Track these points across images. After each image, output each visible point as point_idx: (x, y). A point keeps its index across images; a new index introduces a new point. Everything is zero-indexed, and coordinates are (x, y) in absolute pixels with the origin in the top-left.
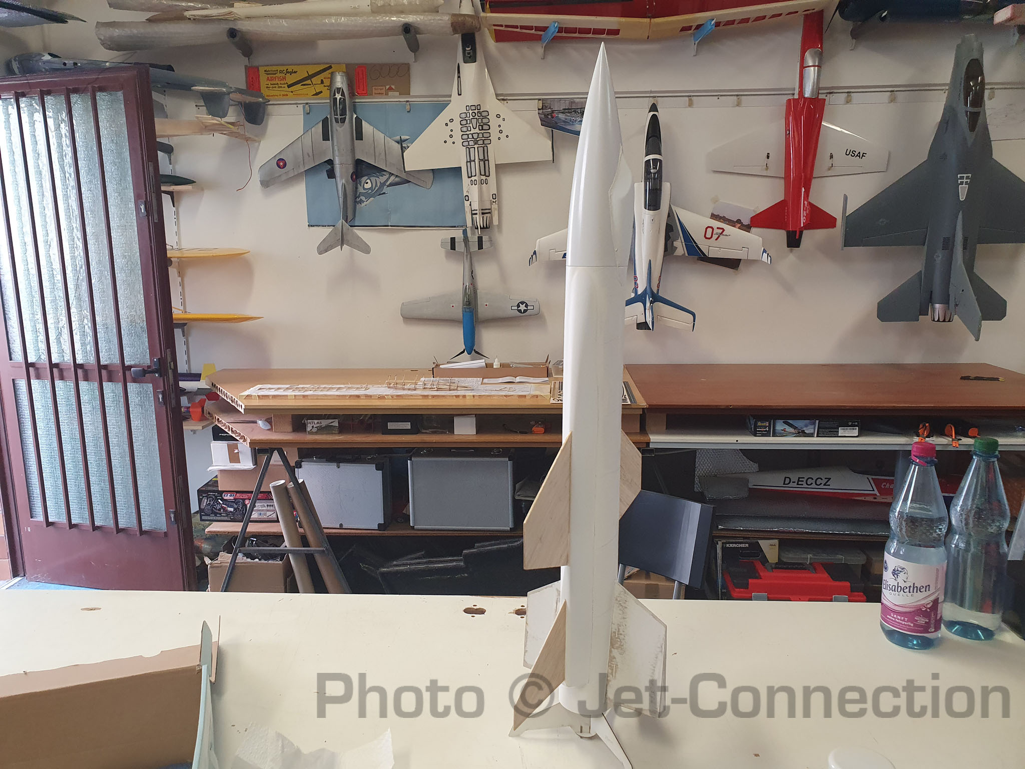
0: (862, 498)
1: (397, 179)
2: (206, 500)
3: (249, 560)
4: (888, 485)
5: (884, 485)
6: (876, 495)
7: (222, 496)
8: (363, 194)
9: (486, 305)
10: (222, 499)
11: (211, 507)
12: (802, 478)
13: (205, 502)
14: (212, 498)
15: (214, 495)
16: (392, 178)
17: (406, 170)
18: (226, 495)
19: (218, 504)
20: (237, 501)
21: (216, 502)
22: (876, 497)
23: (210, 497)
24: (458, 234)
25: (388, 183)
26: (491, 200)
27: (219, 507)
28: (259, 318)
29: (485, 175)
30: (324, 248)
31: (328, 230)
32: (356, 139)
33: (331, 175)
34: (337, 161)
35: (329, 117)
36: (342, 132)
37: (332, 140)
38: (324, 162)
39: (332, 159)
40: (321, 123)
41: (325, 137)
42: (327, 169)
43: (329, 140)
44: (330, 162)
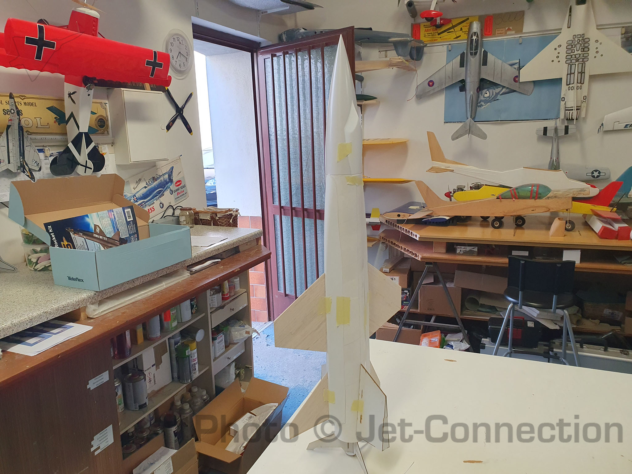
1: (508, 90)
8: (484, 101)
9: (566, 172)
16: (504, 89)
17: (520, 81)
25: (501, 93)
28: (411, 181)
29: (580, 83)
30: (455, 137)
31: (460, 125)
32: (482, 65)
33: (463, 89)
34: (468, 81)
35: (465, 52)
36: (473, 61)
37: (466, 67)
38: (459, 81)
39: (465, 79)
40: (460, 56)
41: (462, 65)
42: (460, 85)
43: (464, 67)
44: (463, 81)
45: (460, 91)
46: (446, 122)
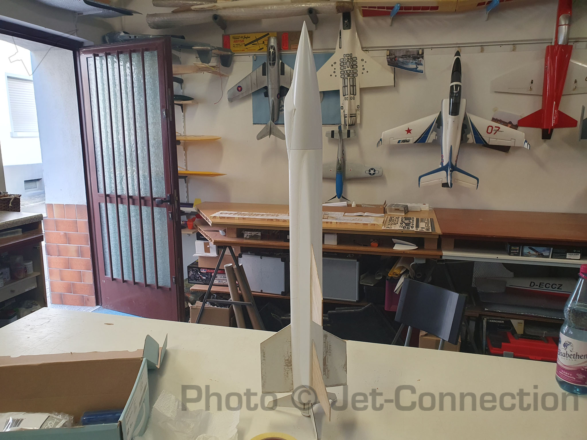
3: (212, 306)
7: (200, 271)
9: (351, 170)
11: (194, 276)
12: (542, 283)
13: (191, 273)
15: (196, 269)
20: (207, 273)
21: (197, 274)
23: (194, 271)
24: (336, 128)
26: (356, 109)
28: (224, 174)
29: (353, 94)
30: (260, 136)
31: (263, 126)
32: (281, 75)
33: (266, 95)
34: (270, 87)
35: (266, 62)
36: (273, 70)
37: (267, 75)
38: (263, 88)
39: (267, 86)
40: (262, 66)
41: (264, 74)
42: (264, 92)
43: (266, 75)
44: (266, 88)
45: (265, 97)
46: (255, 124)
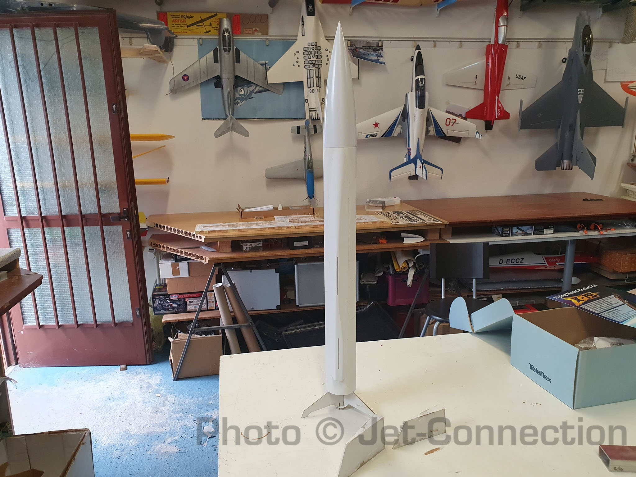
0: (539, 268)
1: (261, 89)
2: (158, 301)
3: (199, 336)
4: (552, 260)
5: (551, 260)
6: (546, 266)
7: (169, 298)
8: (240, 99)
9: (318, 168)
10: (170, 300)
11: (161, 305)
12: (509, 259)
13: (157, 302)
14: (162, 299)
15: (164, 297)
16: (258, 88)
17: (268, 83)
18: (172, 296)
19: (166, 303)
20: (180, 300)
21: (165, 302)
22: (546, 267)
23: (161, 299)
24: (302, 123)
25: (255, 92)
26: (321, 102)
27: (167, 305)
30: (219, 133)
32: (236, 63)
33: (218, 85)
34: (224, 77)
35: (218, 47)
38: (214, 77)
39: (220, 75)
40: (213, 52)
41: (216, 60)
42: (215, 81)
43: (218, 63)
44: (218, 77)
45: (216, 87)
46: (205, 119)
